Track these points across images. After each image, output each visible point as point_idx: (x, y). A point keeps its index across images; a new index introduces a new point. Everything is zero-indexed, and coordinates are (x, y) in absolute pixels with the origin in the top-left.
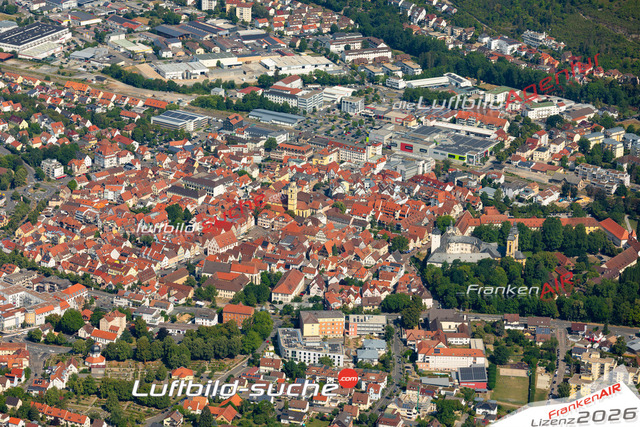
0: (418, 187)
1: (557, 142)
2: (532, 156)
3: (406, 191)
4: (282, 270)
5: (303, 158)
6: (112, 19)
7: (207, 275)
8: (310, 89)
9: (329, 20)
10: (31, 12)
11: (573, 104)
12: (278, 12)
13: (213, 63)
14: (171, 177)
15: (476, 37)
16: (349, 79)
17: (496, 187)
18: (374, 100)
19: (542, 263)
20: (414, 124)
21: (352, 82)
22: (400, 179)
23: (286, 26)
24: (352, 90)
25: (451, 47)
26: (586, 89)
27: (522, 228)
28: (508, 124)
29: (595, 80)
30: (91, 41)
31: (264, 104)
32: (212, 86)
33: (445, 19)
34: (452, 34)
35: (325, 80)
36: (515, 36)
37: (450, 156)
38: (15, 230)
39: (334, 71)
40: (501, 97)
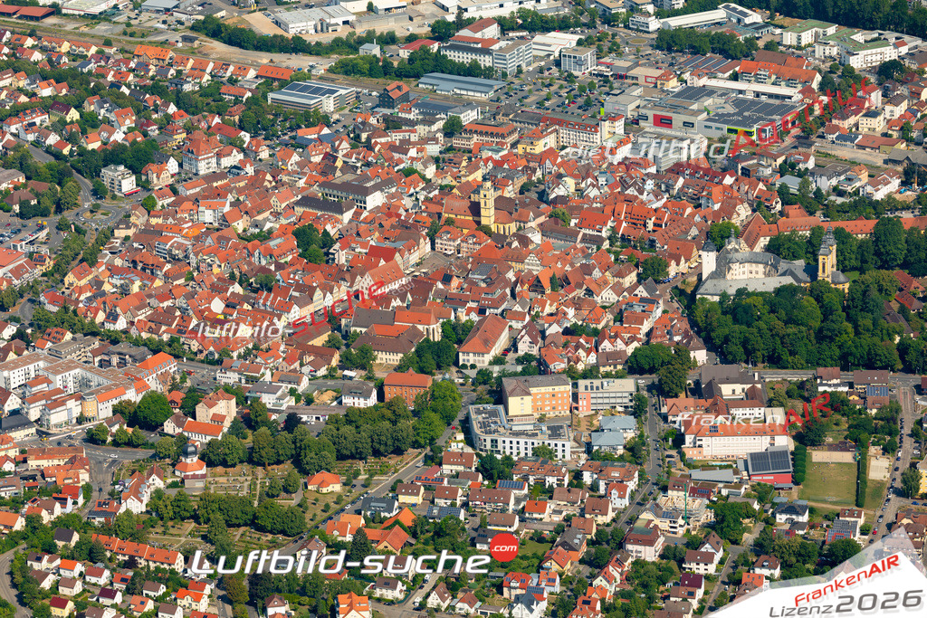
4: (474, 317)
5: (503, 144)
7: (358, 330)
8: (512, 39)
13: (360, 6)
14: (301, 183)
16: (572, 20)
18: (610, 51)
21: (578, 25)
24: (577, 37)
31: (441, 65)
32: (361, 41)
35: (536, 24)
38: (64, 276)
39: (549, 9)
40: (807, 37)
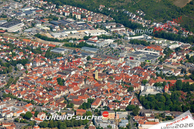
0: (136, 71)
1: (179, 56)
2: (171, 60)
3: (132, 72)
4: (94, 98)
5: (99, 62)
6: (37, 19)
7: (70, 100)
8: (100, 40)
9: (105, 18)
10: (11, 17)
11: (183, 43)
12: (89, 16)
13: (69, 32)
15: (152, 23)
16: (112, 37)
17: (160, 70)
18: (120, 43)
19: (176, 94)
20: (133, 51)
22: (130, 68)
23: (91, 20)
24: (113, 40)
25: (144, 26)
26: (187, 39)
28: (163, 50)
29: (190, 36)
30: (31, 26)
31: (86, 45)
32: (69, 40)
33: (142, 17)
34: (144, 22)
35: (105, 37)
36: (164, 22)
37: (145, 61)
38: (9, 86)
39: (108, 34)
40: (160, 42)
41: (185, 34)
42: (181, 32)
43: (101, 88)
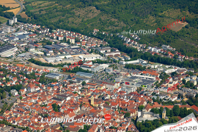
0: (132, 96)
1: (175, 80)
2: (167, 85)
3: (128, 97)
4: (90, 124)
5: (95, 87)
6: (30, 44)
7: (66, 126)
8: (95, 65)
9: (99, 43)
10: (4, 42)
11: (179, 68)
12: (83, 40)
13: (63, 57)
14: (53, 94)
15: (147, 47)
16: (107, 62)
17: (157, 95)
18: (116, 68)
19: (174, 120)
20: (129, 76)
21: (108, 62)
22: (126, 94)
23: (86, 45)
24: (108, 65)
25: (139, 50)
26: (183, 63)
27: (167, 109)
28: (159, 75)
29: (186, 60)
30: (24, 51)
31: (81, 70)
32: (64, 65)
33: (137, 41)
34: (139, 46)
35: (99, 62)
36: (159, 47)
37: (141, 86)
38: (4, 113)
39: (102, 59)
40: (156, 67)
41: (181, 59)
42: (177, 57)
43: (98, 114)
